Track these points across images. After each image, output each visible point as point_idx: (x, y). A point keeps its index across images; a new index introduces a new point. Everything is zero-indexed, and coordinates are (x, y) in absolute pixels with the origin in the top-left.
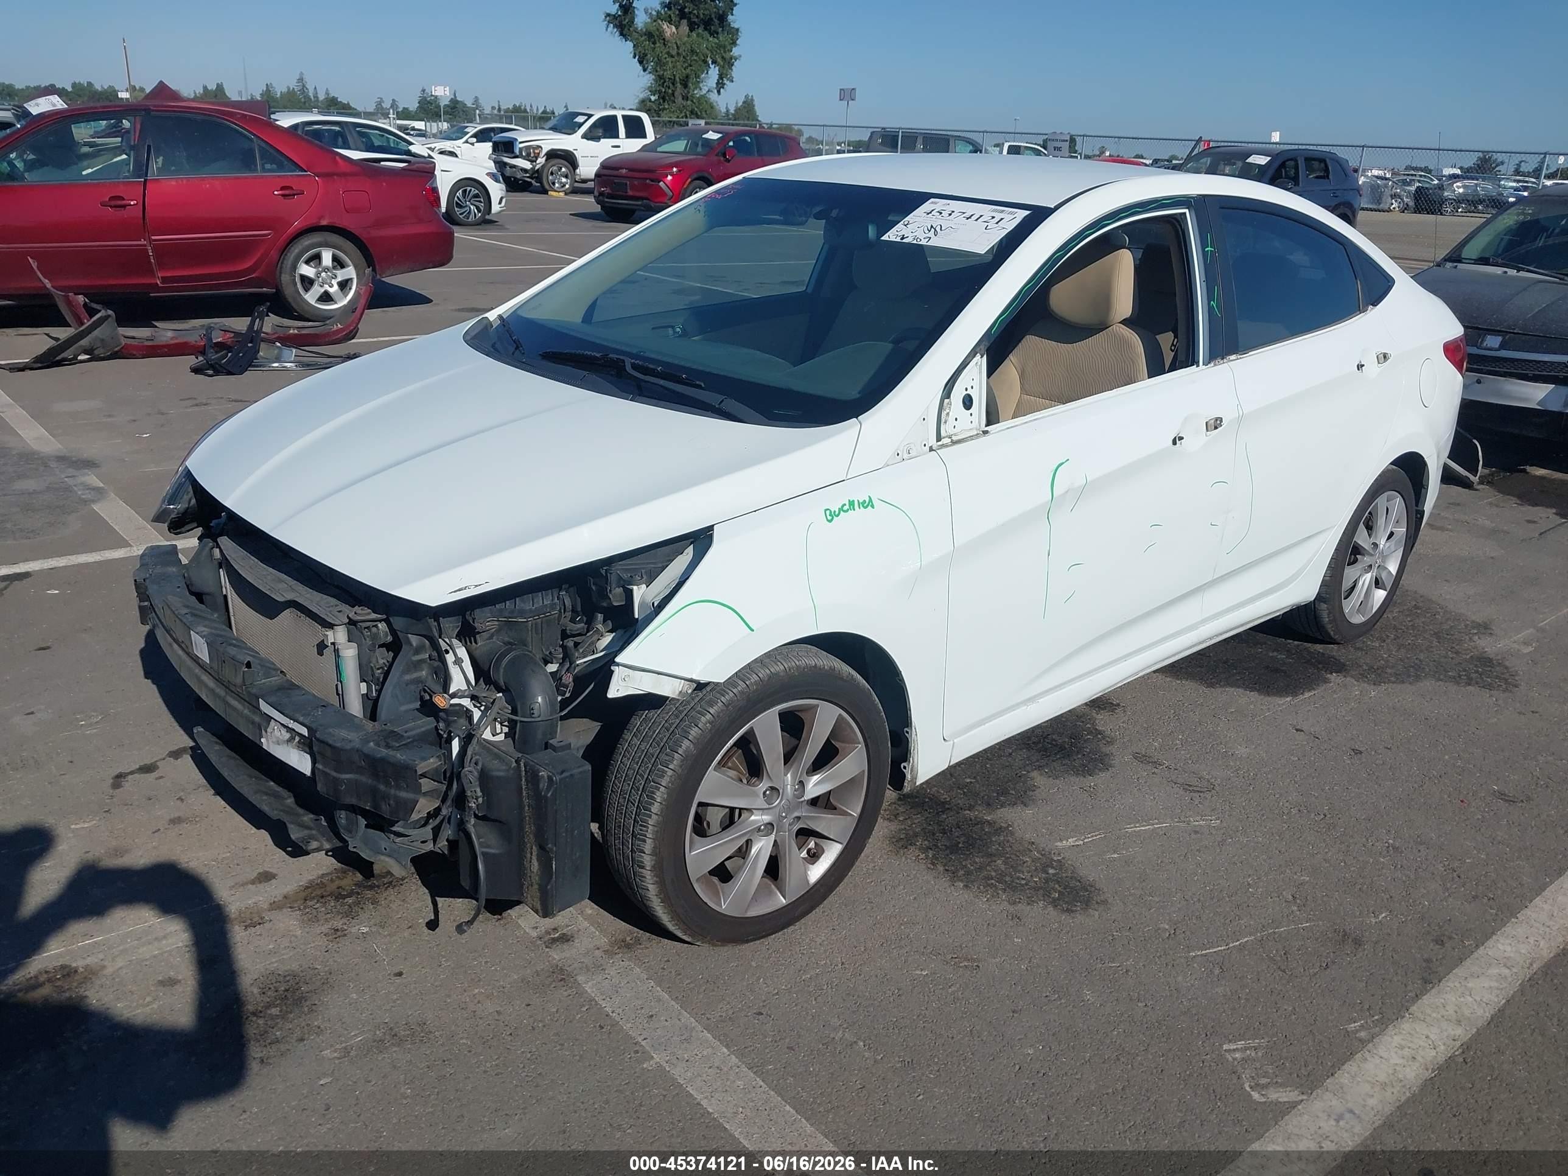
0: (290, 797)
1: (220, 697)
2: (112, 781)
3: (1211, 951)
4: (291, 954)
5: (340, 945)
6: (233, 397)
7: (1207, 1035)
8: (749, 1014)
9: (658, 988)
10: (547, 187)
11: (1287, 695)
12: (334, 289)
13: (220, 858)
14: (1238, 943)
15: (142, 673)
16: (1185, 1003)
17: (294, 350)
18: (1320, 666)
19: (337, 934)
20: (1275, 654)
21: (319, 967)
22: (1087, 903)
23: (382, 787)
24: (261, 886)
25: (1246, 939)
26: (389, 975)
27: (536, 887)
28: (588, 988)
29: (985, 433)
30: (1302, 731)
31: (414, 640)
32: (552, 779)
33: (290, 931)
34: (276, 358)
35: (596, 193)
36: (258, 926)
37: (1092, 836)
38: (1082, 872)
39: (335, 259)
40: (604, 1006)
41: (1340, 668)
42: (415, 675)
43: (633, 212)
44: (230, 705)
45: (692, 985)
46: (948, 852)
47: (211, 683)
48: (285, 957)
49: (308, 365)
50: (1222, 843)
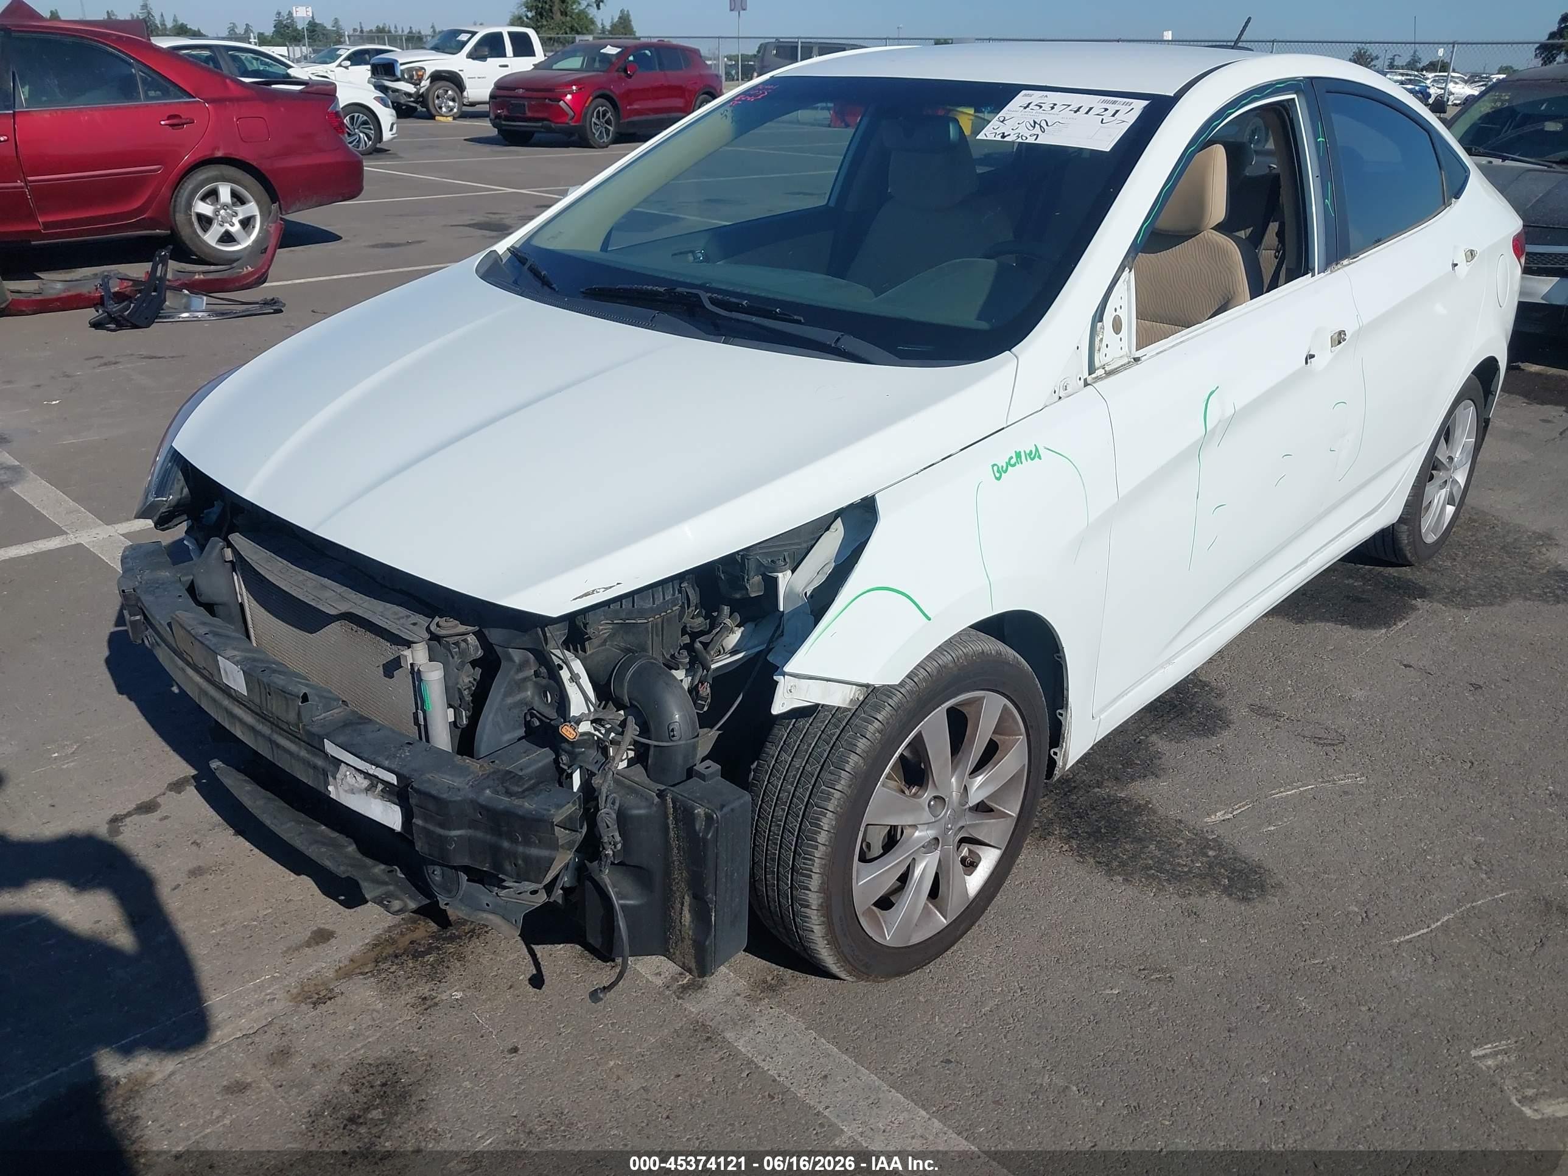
0: (350, 844)
1: (263, 736)
2: (107, 826)
3: (1414, 935)
4: (378, 1034)
5: (433, 1018)
6: (144, 353)
7: (1448, 1041)
8: (936, 1063)
9: (823, 1040)
10: (433, 111)
11: (1380, 627)
12: (236, 228)
13: (261, 915)
14: (1439, 923)
15: (113, 687)
16: (1410, 1002)
17: (205, 298)
18: (1401, 591)
19: (426, 1003)
20: (1351, 581)
21: (415, 1050)
22: (1262, 888)
23: (506, 844)
24: (319, 949)
25: (1446, 918)
26: (503, 1052)
27: (688, 942)
28: (741, 1046)
29: (1137, 360)
30: (1410, 666)
31: (517, 655)
32: (713, 817)
33: (369, 1005)
34: (185, 308)
35: (492, 116)
36: (329, 1002)
37: (1240, 808)
38: (1245, 851)
39: (234, 194)
40: (766, 1069)
41: (1423, 593)
42: (518, 697)
43: (532, 134)
44: (278, 746)
45: (859, 1033)
46: (1092, 840)
47: (249, 719)
48: (370, 1040)
49: (223, 314)
50: (1376, 804)
